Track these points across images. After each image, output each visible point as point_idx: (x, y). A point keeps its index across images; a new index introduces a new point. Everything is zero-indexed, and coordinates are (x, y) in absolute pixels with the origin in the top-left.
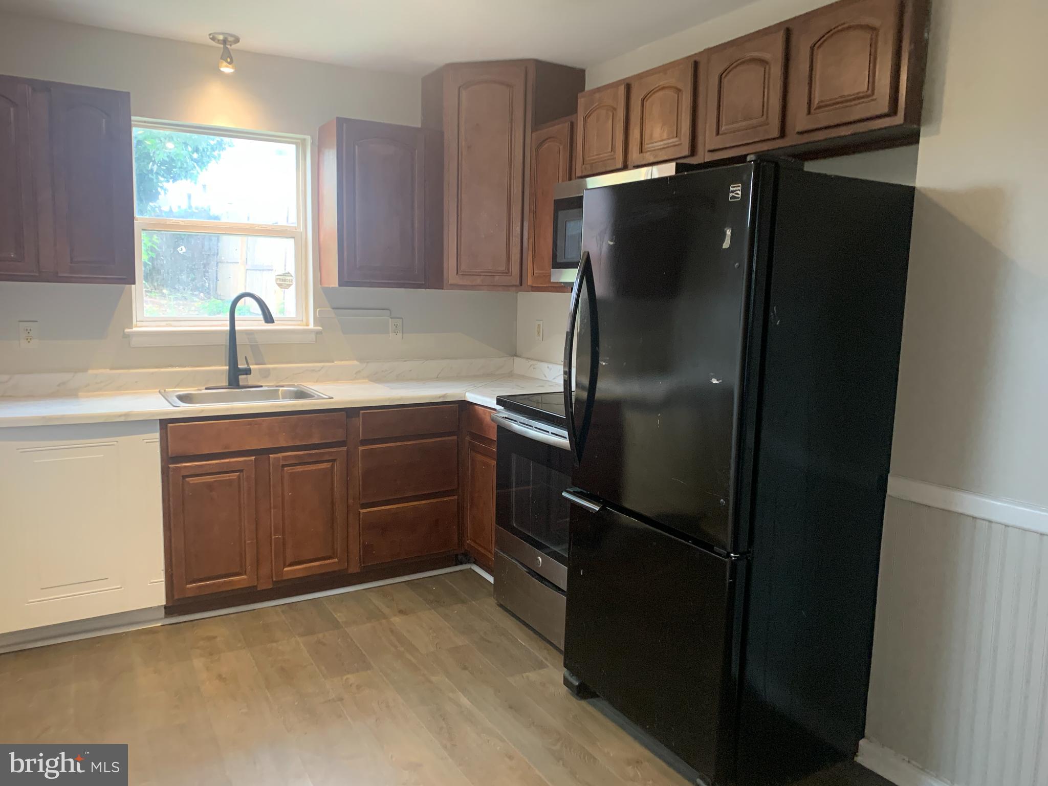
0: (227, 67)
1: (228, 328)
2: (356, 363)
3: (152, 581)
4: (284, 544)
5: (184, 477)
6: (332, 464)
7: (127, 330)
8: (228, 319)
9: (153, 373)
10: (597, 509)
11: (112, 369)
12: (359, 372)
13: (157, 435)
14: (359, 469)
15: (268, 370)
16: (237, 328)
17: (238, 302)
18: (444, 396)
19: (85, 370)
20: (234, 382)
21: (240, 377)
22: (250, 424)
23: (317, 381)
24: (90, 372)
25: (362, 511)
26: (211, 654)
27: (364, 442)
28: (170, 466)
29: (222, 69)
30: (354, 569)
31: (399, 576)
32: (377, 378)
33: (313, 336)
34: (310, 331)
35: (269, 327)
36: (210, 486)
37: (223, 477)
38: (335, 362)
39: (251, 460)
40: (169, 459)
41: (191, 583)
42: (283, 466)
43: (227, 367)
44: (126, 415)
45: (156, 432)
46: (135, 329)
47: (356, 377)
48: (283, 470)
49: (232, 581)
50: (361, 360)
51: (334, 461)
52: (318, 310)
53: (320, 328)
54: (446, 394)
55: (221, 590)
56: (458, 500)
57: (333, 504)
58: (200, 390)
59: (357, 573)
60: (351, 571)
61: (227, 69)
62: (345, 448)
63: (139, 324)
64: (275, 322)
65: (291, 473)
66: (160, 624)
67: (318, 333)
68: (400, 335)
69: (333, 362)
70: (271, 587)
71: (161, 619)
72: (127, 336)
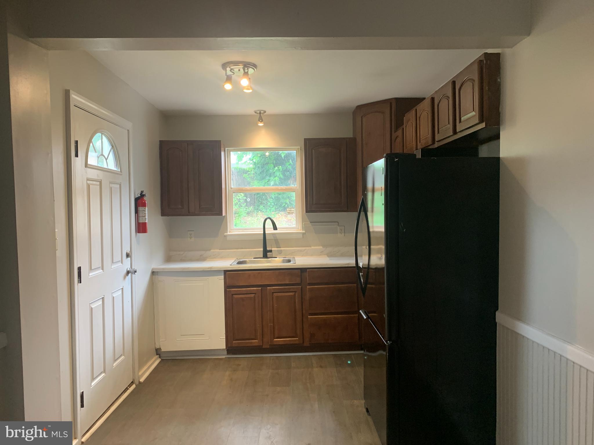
0: (260, 123)
1: (263, 232)
2: (321, 247)
3: (221, 338)
4: (274, 328)
5: (233, 295)
6: (295, 294)
7: (225, 234)
8: (263, 228)
9: (235, 251)
10: (365, 318)
11: (219, 250)
12: (323, 252)
13: (223, 277)
14: (308, 296)
15: (281, 250)
16: (266, 232)
17: (266, 221)
18: (348, 264)
19: (210, 250)
20: (265, 256)
21: (268, 253)
22: (259, 273)
23: (302, 256)
24: (212, 251)
25: (309, 317)
26: (234, 371)
27: (310, 284)
28: (227, 290)
29: (259, 125)
30: (307, 344)
31: (329, 351)
32: (330, 255)
33: (301, 235)
34: (300, 233)
35: (275, 231)
36: (242, 299)
37: (248, 296)
38: (312, 247)
39: (260, 289)
40: (227, 287)
41: (235, 341)
42: (273, 293)
43: (262, 249)
44: (211, 268)
45: (222, 275)
46: (229, 233)
47: (321, 253)
48: (272, 295)
49: (252, 342)
50: (324, 246)
51: (295, 292)
52: (304, 223)
53: (304, 231)
54: (349, 263)
55: (247, 345)
56: (358, 316)
57: (295, 311)
58: (251, 259)
59: (308, 346)
60: (305, 345)
61: (261, 124)
62: (300, 287)
63: (232, 231)
64: (278, 229)
65: (277, 296)
66: (224, 357)
67: (303, 234)
68: (343, 234)
69: (311, 247)
70: (269, 347)
71: (226, 355)
72: (225, 236)
